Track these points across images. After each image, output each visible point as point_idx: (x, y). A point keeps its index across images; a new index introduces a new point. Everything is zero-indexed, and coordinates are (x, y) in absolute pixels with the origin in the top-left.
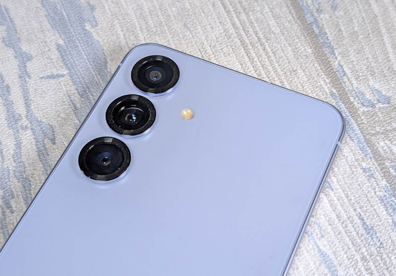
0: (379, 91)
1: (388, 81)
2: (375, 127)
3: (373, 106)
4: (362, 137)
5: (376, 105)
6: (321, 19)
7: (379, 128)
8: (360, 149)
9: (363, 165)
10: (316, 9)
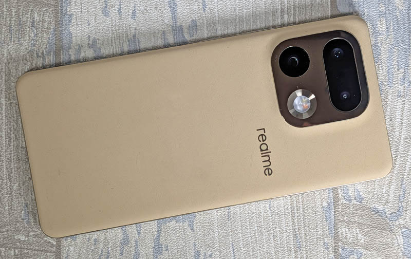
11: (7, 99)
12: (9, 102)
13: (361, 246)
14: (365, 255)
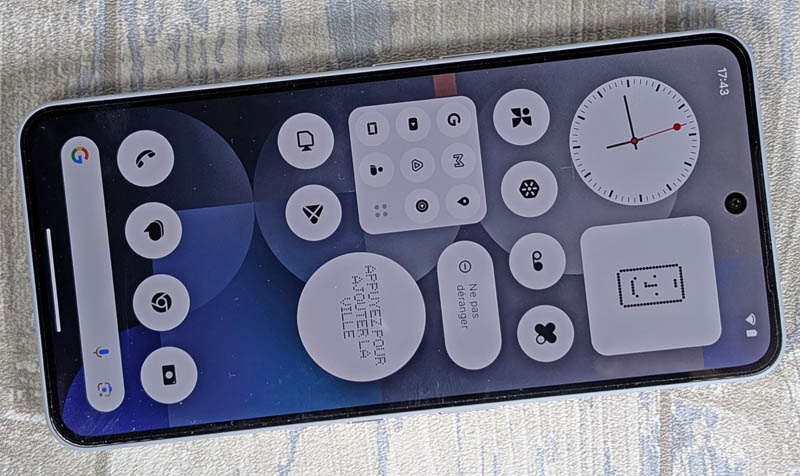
11: (5, 87)
12: (11, 93)
13: (715, 402)
14: (723, 419)
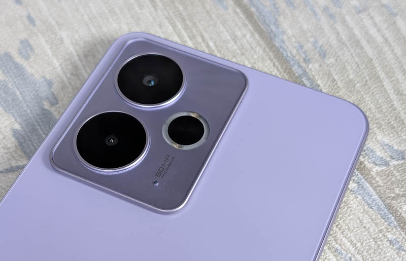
0: (390, 146)
1: (397, 133)
2: (393, 189)
3: (387, 164)
4: (381, 203)
5: (390, 163)
6: (311, 70)
7: (398, 189)
8: (382, 217)
9: (388, 236)
10: (303, 58)
